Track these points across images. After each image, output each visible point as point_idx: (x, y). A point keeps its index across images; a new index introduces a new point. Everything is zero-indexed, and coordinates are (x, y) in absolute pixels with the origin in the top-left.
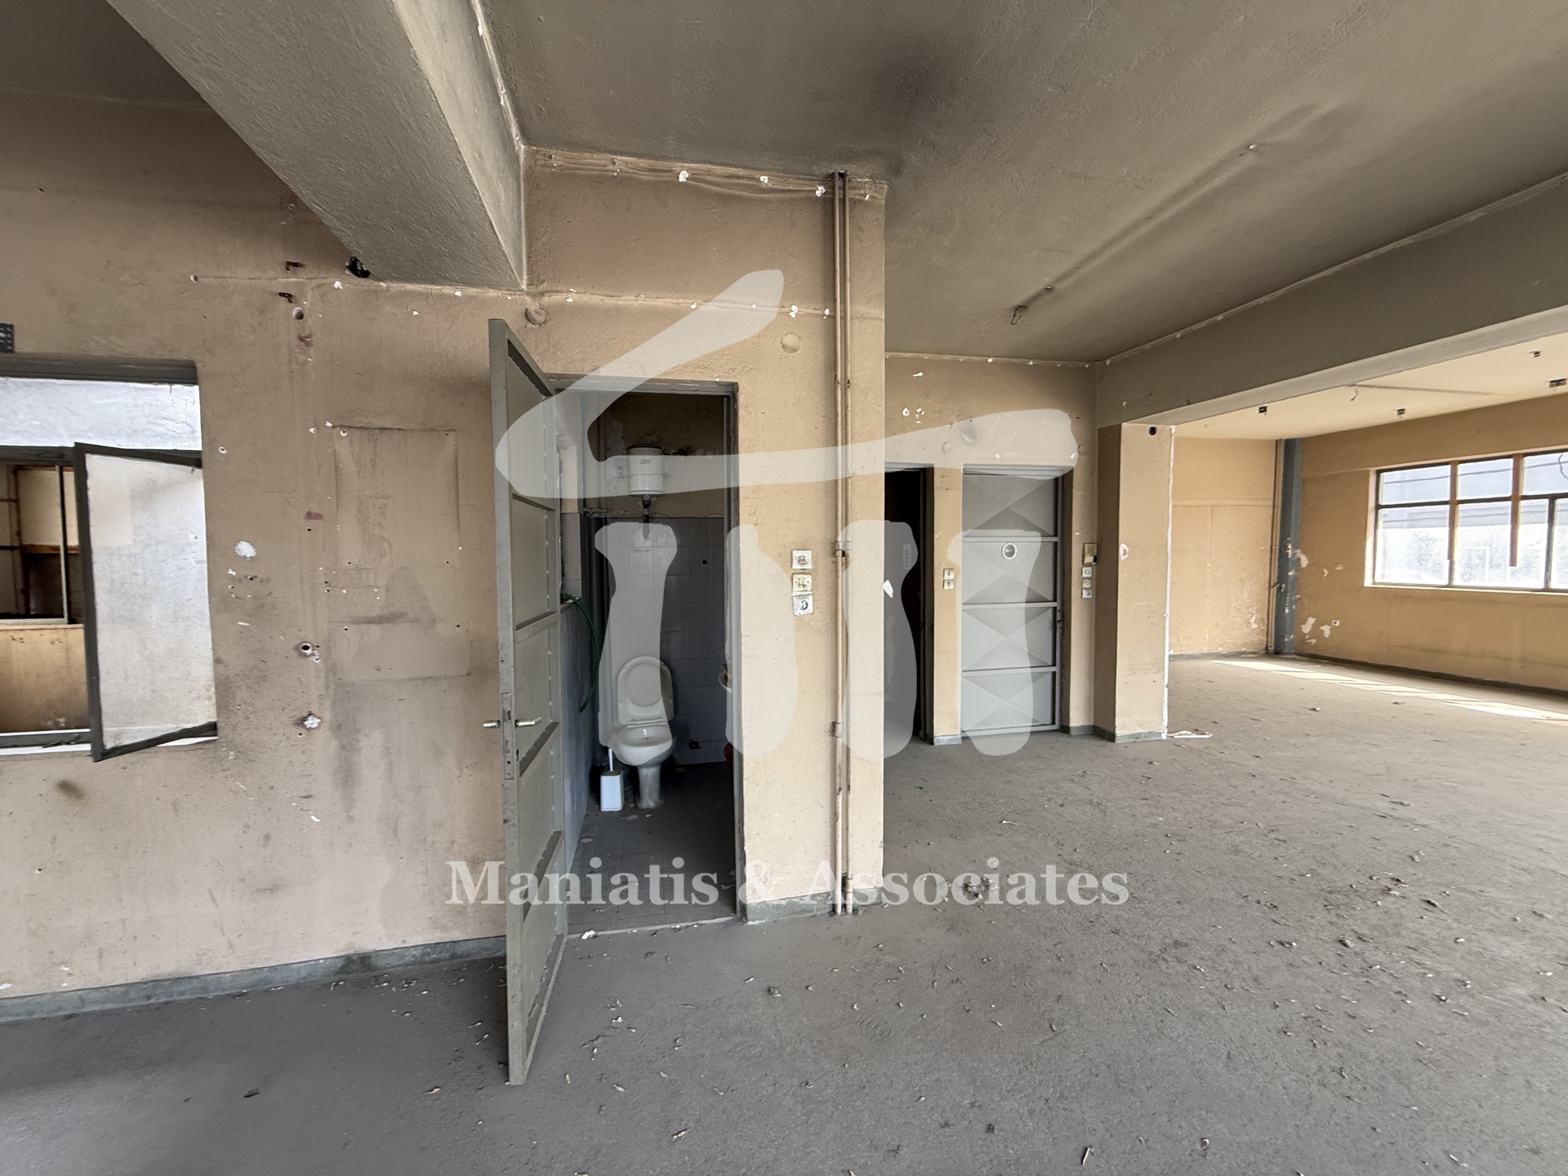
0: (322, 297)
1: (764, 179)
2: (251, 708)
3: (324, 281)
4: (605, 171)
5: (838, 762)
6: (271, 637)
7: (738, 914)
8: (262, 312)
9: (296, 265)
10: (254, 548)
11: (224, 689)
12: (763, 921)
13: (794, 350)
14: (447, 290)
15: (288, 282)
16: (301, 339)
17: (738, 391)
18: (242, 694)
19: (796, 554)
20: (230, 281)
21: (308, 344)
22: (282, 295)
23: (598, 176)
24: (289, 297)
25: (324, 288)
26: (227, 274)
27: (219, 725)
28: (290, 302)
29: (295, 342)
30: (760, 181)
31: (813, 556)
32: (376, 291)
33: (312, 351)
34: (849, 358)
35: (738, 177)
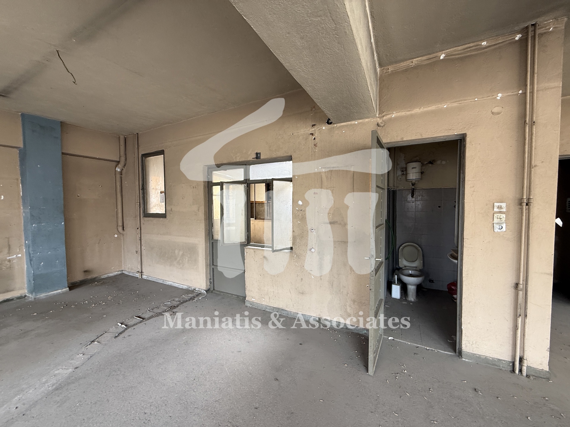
0: (320, 132)
1: (484, 43)
2: (300, 245)
3: (321, 128)
4: (409, 66)
5: (519, 302)
6: (305, 226)
7: (457, 353)
8: (306, 140)
9: (314, 125)
10: (302, 202)
11: (294, 238)
12: (471, 361)
13: (498, 113)
14: (353, 122)
15: (312, 130)
16: (315, 145)
17: (466, 136)
18: (298, 240)
19: (496, 204)
20: (299, 133)
21: (316, 146)
22: (311, 134)
23: (406, 69)
24: (312, 134)
25: (320, 130)
26: (299, 131)
27: (293, 248)
28: (313, 135)
29: (313, 146)
30: (482, 45)
31: (506, 206)
32: (334, 127)
33: (317, 147)
34: (535, 111)
35: (471, 47)
